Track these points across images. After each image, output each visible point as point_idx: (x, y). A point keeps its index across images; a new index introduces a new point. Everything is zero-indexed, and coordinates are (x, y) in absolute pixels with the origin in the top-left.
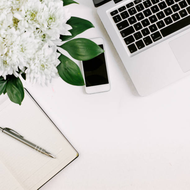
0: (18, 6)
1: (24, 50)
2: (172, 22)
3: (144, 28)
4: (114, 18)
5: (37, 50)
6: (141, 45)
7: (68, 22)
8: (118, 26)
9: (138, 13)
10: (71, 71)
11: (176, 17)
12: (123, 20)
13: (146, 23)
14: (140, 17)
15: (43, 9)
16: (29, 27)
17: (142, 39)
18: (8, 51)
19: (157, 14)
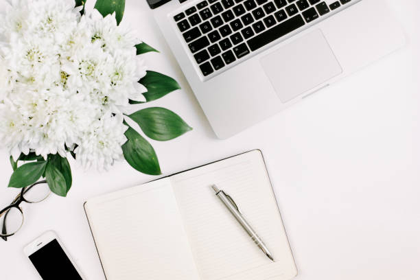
0: (69, 53)
1: (74, 119)
2: (264, 29)
3: (222, 38)
4: (180, 25)
5: (94, 119)
6: (218, 64)
7: (142, 81)
8: (185, 36)
9: (214, 16)
10: (142, 154)
11: (270, 21)
12: (192, 27)
13: (225, 31)
14: (217, 22)
15: (106, 60)
16: (84, 86)
17: (220, 54)
18: (50, 121)
19: (242, 18)
